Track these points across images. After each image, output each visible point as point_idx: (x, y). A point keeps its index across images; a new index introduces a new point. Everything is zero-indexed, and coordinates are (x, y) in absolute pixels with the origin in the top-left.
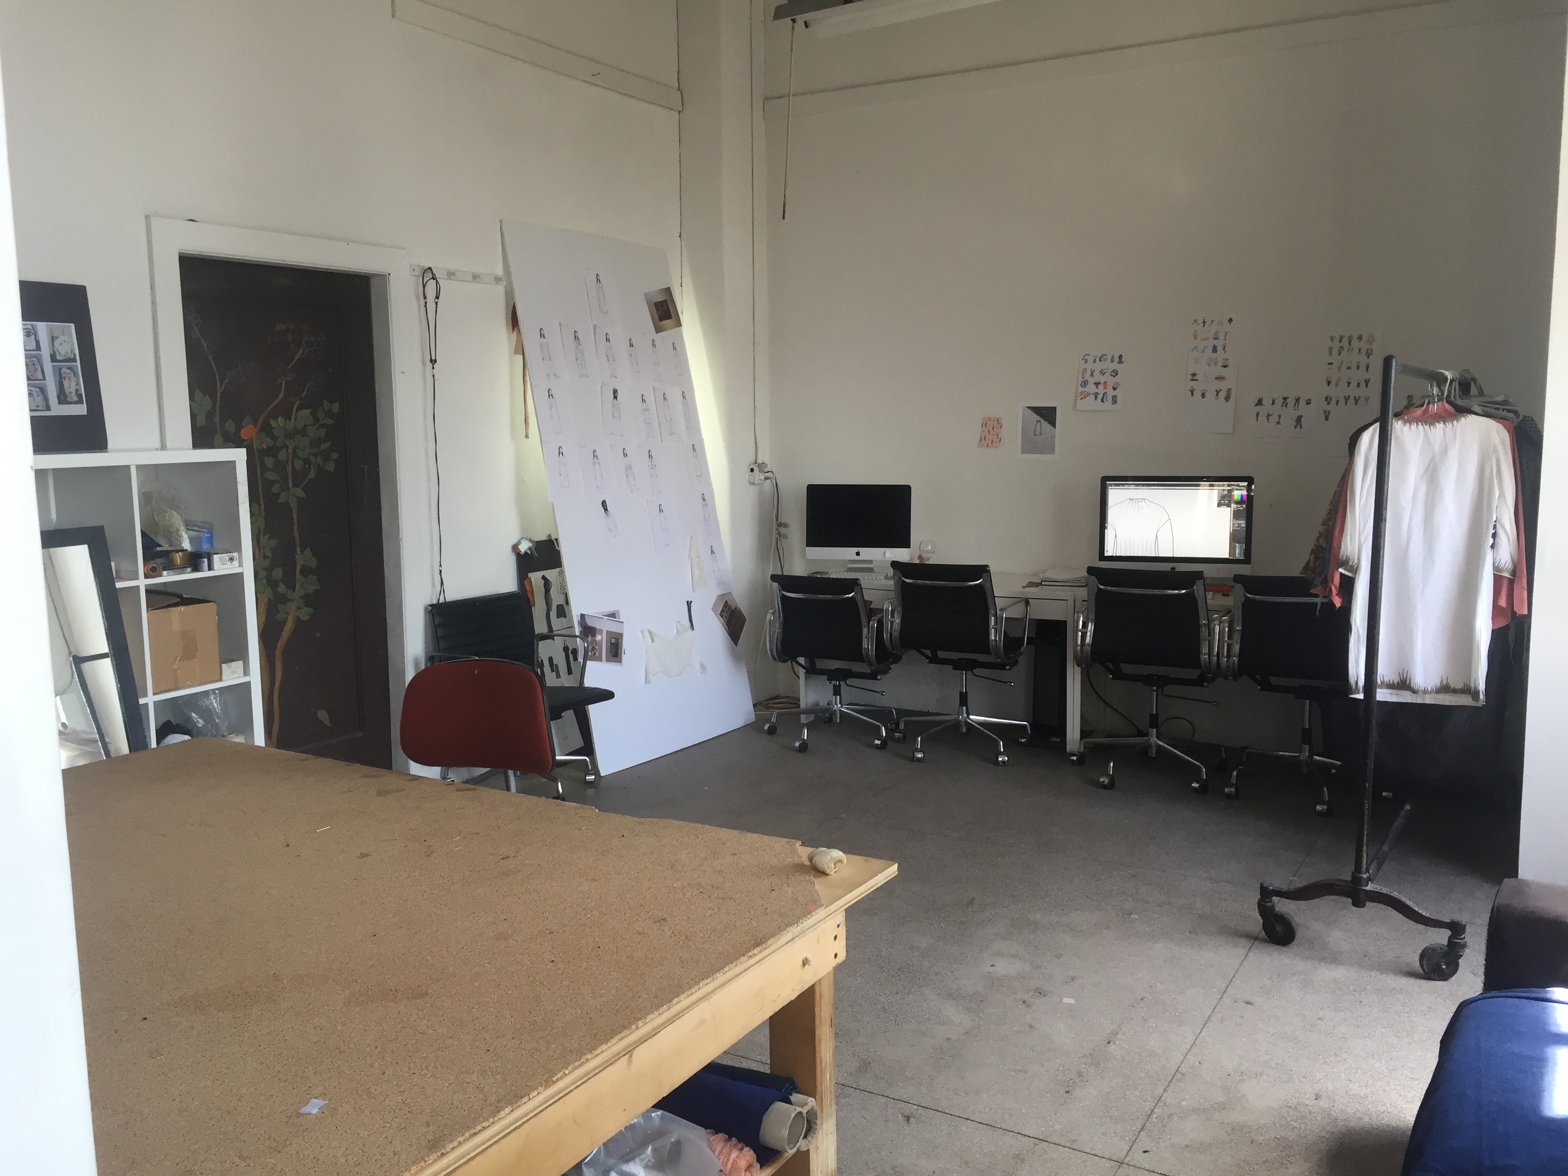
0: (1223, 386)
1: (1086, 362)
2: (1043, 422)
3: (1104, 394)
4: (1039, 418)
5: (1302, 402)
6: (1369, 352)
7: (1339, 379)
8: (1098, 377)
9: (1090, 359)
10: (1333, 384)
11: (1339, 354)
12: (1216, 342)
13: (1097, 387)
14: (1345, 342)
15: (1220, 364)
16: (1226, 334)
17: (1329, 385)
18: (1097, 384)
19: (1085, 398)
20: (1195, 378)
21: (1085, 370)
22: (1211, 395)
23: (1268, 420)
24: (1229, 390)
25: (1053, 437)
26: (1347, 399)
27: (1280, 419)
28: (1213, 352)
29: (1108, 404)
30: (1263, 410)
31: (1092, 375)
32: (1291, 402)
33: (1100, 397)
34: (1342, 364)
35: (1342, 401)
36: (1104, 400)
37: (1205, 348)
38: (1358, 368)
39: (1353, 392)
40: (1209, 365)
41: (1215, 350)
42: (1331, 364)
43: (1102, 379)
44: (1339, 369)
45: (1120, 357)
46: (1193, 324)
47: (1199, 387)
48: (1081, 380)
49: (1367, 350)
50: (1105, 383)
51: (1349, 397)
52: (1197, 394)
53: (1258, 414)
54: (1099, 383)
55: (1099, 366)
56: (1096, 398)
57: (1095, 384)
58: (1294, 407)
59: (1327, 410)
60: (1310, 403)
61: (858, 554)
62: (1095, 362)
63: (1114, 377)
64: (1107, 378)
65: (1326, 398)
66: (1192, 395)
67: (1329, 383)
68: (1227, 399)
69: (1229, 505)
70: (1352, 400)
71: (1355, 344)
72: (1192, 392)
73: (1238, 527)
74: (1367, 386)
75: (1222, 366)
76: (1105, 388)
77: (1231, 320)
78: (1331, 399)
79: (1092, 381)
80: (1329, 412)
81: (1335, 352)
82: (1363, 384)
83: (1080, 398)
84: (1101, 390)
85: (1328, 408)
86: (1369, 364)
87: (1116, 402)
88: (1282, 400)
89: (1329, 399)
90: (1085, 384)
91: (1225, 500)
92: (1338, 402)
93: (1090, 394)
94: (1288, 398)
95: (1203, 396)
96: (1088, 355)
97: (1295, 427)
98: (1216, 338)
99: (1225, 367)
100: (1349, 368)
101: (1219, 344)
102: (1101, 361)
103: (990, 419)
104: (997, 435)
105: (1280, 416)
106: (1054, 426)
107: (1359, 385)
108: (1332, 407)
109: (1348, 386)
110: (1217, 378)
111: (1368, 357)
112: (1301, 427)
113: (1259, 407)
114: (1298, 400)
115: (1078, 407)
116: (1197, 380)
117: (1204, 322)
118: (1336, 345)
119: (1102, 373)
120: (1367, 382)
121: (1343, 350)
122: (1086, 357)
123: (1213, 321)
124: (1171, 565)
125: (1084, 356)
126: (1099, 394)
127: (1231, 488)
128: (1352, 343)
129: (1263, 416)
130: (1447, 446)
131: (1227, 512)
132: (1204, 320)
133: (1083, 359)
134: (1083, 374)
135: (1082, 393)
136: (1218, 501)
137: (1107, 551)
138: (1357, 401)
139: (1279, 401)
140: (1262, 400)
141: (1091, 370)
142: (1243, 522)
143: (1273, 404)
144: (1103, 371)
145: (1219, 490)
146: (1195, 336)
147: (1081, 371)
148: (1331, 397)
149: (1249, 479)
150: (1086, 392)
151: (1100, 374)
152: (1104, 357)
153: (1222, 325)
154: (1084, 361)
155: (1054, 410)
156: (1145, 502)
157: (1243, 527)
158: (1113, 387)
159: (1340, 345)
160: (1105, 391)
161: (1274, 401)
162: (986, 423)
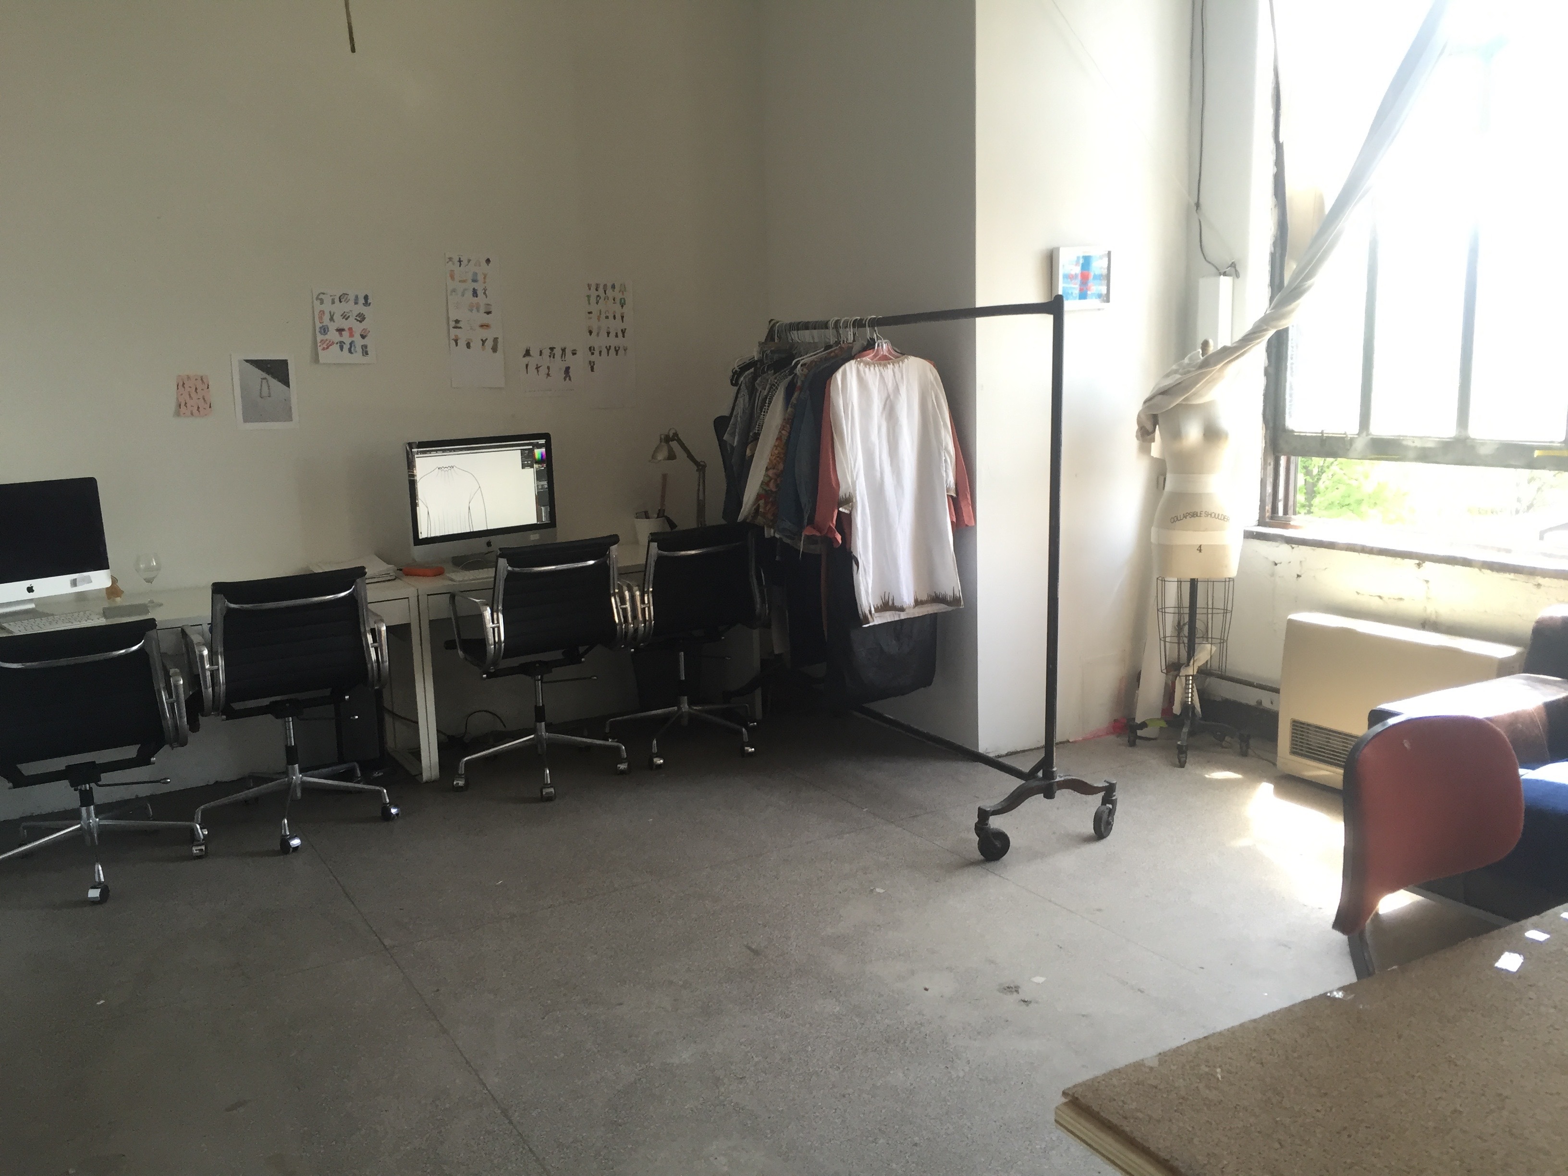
0: (489, 334)
1: (322, 302)
2: (269, 377)
3: (351, 344)
4: (264, 375)
5: (568, 352)
6: (623, 302)
7: (599, 328)
8: (340, 322)
9: (327, 300)
10: (594, 334)
11: (597, 303)
12: (475, 285)
13: (341, 335)
14: (601, 292)
15: (482, 310)
16: (485, 276)
17: (591, 335)
18: (340, 331)
19: (328, 348)
20: (459, 325)
21: (322, 313)
22: (476, 344)
23: (538, 371)
24: (496, 340)
25: (287, 400)
26: (608, 349)
27: (549, 371)
28: (474, 296)
29: (357, 357)
30: (533, 361)
31: (332, 319)
32: (558, 352)
33: (346, 347)
34: (600, 313)
35: (604, 351)
36: (352, 349)
37: (465, 290)
38: (615, 317)
39: (613, 342)
40: (471, 311)
41: (475, 293)
42: (590, 313)
43: (345, 324)
45: (366, 298)
46: (448, 263)
47: (463, 335)
48: (318, 325)
49: (621, 299)
50: (350, 329)
51: (610, 347)
52: (462, 343)
53: (527, 366)
54: (343, 330)
55: (339, 309)
56: (342, 348)
57: (337, 330)
58: (562, 357)
59: (592, 360)
60: (575, 354)
61: (30, 590)
62: (333, 302)
63: (361, 322)
64: (352, 322)
65: (590, 348)
66: (457, 345)
67: (591, 332)
68: (495, 349)
69: (532, 467)
70: (612, 351)
71: (609, 292)
72: (456, 341)
73: (542, 489)
74: (624, 337)
75: (485, 313)
76: (351, 335)
77: (488, 260)
78: (594, 350)
79: (333, 327)
80: (594, 362)
81: (593, 300)
82: (620, 334)
83: (321, 347)
84: (346, 338)
85: (592, 358)
86: (623, 313)
87: (367, 353)
88: (549, 351)
89: (592, 349)
90: (324, 330)
91: (528, 460)
92: (600, 352)
93: (333, 343)
94: (554, 348)
95: (468, 346)
96: (324, 294)
97: (565, 379)
98: (475, 281)
99: (488, 313)
100: (607, 317)
101: (479, 287)
102: (340, 301)
103: (189, 378)
104: (204, 399)
105: (548, 368)
106: (287, 384)
107: (617, 336)
108: (595, 358)
109: (608, 336)
110: (482, 326)
111: (622, 306)
112: (570, 379)
113: (527, 359)
114: (564, 350)
115: (322, 360)
116: (460, 328)
117: (460, 261)
118: (593, 293)
119: (345, 317)
120: (623, 332)
121: (600, 298)
122: (322, 296)
123: (469, 261)
124: (485, 540)
125: (319, 295)
126: (345, 343)
127: (531, 447)
128: (607, 292)
129: (532, 368)
130: (897, 384)
131: (530, 473)
132: (460, 259)
133: (317, 299)
134: (321, 318)
135: (323, 342)
136: (522, 462)
137: (421, 533)
138: (617, 351)
139: (547, 352)
140: (529, 350)
141: (330, 312)
142: (545, 483)
143: (541, 355)
144: (346, 315)
145: (521, 449)
146: (452, 277)
147: (316, 313)
148: (594, 348)
149: (546, 436)
150: (328, 342)
151: (343, 318)
152: (345, 298)
153: (480, 266)
154: (319, 301)
155: (284, 363)
156: (454, 470)
157: (547, 488)
158: (361, 335)
159: (597, 293)
160: (353, 339)
161: (541, 352)
162: (184, 384)
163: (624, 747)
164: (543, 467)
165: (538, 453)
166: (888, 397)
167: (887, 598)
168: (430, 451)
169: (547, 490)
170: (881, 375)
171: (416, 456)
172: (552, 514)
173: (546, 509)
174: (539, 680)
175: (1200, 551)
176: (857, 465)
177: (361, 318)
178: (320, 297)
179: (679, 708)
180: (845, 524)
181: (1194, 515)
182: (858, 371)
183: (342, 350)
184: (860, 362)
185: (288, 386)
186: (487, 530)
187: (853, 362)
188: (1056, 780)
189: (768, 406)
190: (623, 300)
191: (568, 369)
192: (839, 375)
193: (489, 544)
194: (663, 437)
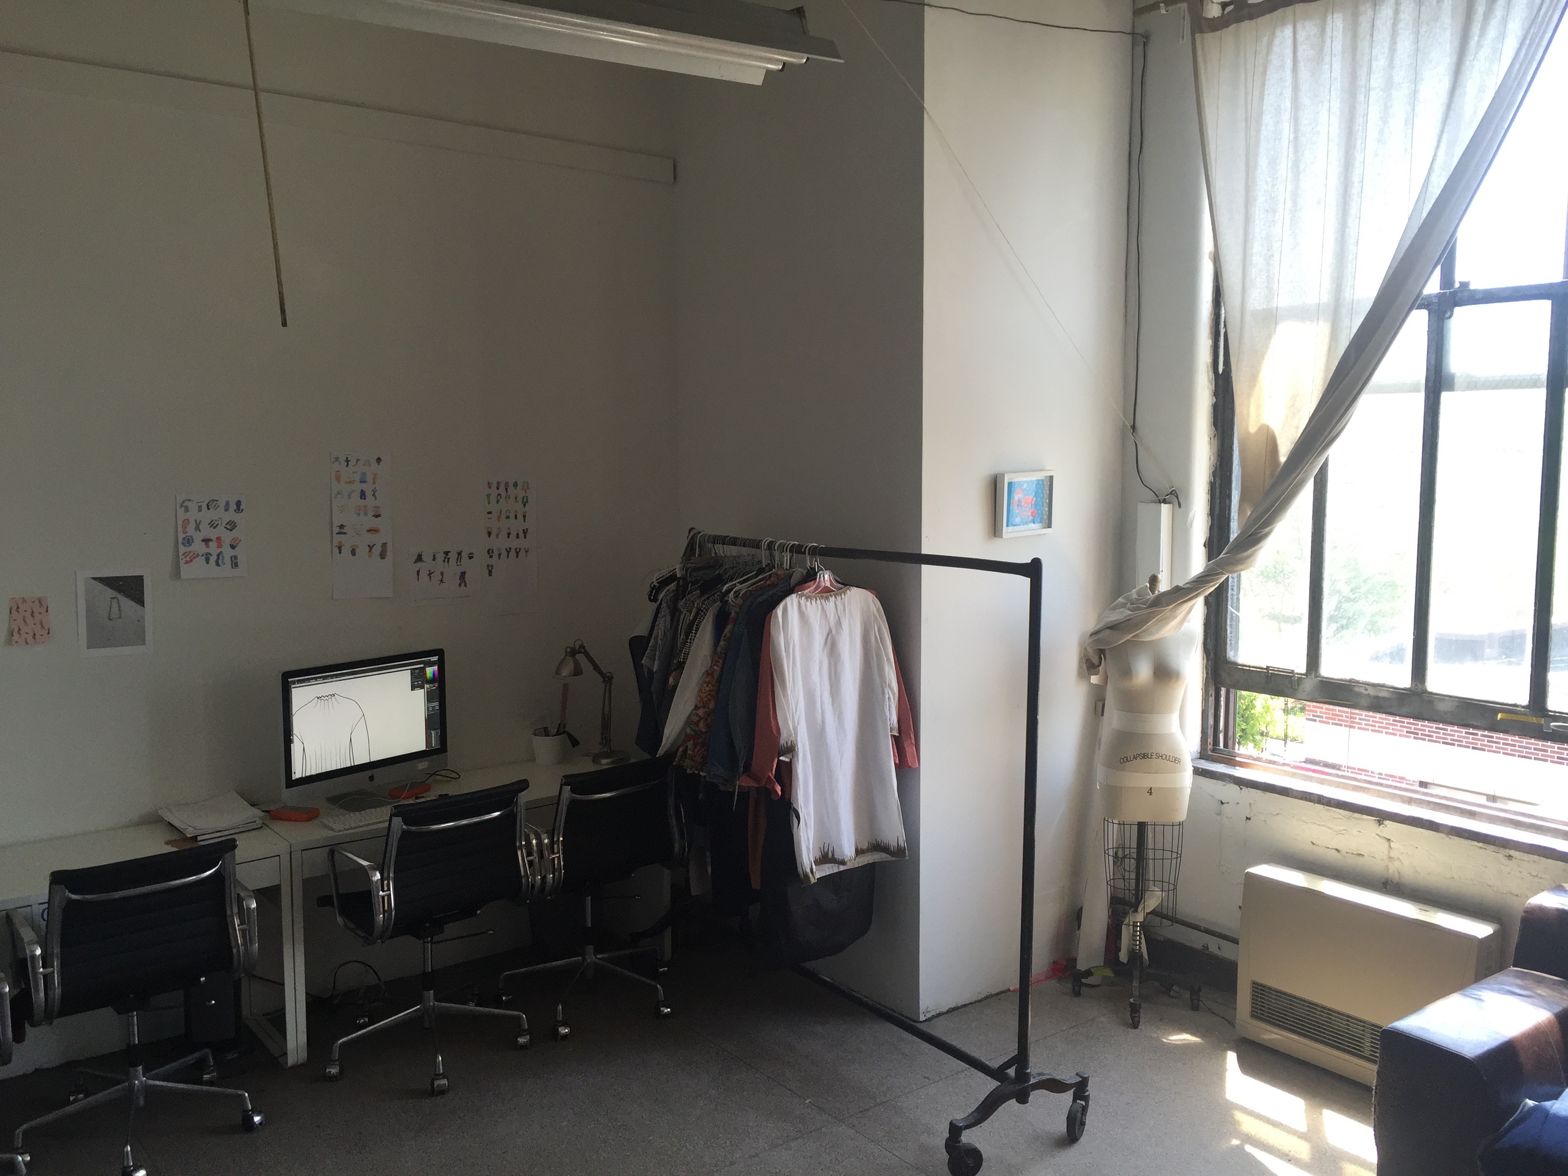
0: (377, 540)
1: (187, 510)
2: (121, 597)
3: (218, 556)
4: (115, 594)
5: (465, 555)
6: (525, 500)
7: (499, 529)
8: (206, 531)
9: (193, 507)
10: (493, 536)
11: (498, 502)
12: (363, 486)
13: (207, 546)
14: (502, 491)
15: (371, 514)
16: (375, 476)
17: (489, 536)
18: (207, 541)
19: (191, 561)
20: (344, 531)
21: (186, 522)
22: (362, 550)
23: (430, 578)
24: (384, 545)
25: (141, 620)
26: (508, 551)
27: (442, 577)
28: (361, 498)
29: (226, 570)
30: (424, 567)
31: (197, 528)
32: (453, 556)
33: (213, 559)
34: (501, 513)
35: (504, 553)
36: (220, 561)
37: (352, 492)
38: (516, 517)
39: (514, 543)
40: (359, 515)
41: (363, 495)
42: (490, 513)
43: (213, 534)
44: (499, 518)
45: (238, 503)
46: (333, 463)
47: (347, 542)
48: (181, 536)
49: (523, 497)
50: (218, 539)
51: (510, 548)
52: (346, 550)
53: (418, 572)
54: (210, 540)
55: (206, 516)
56: (207, 561)
57: (203, 541)
58: (457, 563)
59: (490, 564)
60: (472, 557)
62: (200, 510)
63: (231, 530)
64: (221, 531)
65: (489, 551)
66: (340, 552)
67: (489, 534)
68: (383, 556)
69: (422, 688)
70: (512, 554)
71: (511, 488)
72: (340, 548)
73: (432, 711)
74: (525, 537)
75: (373, 516)
76: (220, 546)
77: (379, 460)
78: (492, 552)
79: (198, 537)
80: (492, 566)
81: (493, 499)
82: (521, 535)
83: (184, 561)
84: (213, 549)
85: (491, 562)
86: (525, 512)
87: (236, 565)
88: (444, 555)
89: (491, 551)
90: (188, 541)
91: (418, 680)
92: (500, 555)
93: (198, 555)
94: (449, 552)
95: (353, 553)
96: (189, 500)
97: (460, 585)
98: (363, 481)
99: (377, 516)
100: (508, 517)
101: (368, 488)
102: (209, 509)
103: (24, 600)
104: (41, 624)
105: (442, 574)
106: (141, 603)
107: (518, 537)
108: (494, 561)
109: (509, 537)
110: (369, 531)
111: (525, 505)
112: (465, 585)
113: (419, 564)
114: (460, 554)
115: (184, 576)
116: (345, 533)
117: (347, 461)
118: (494, 492)
119: (213, 525)
120: (525, 532)
121: (501, 497)
122: (187, 504)
123: (358, 460)
124: (368, 773)
125: (183, 502)
126: (211, 555)
127: (422, 666)
128: (508, 490)
129: (424, 574)
130: (839, 618)
131: (420, 694)
132: (347, 458)
133: (181, 506)
134: (184, 527)
135: (186, 554)
136: (412, 683)
137: (295, 773)
138: (517, 553)
139: (440, 556)
140: (421, 555)
141: (196, 521)
142: (437, 704)
143: (434, 560)
144: (214, 523)
145: (411, 669)
146: (338, 479)
147: (180, 523)
148: (493, 550)
149: (440, 652)
150: (192, 553)
151: (210, 527)
152: (214, 504)
153: (370, 465)
154: (183, 508)
155: (139, 580)
156: (335, 699)
157: (437, 710)
158: (230, 545)
159: (498, 492)
160: (220, 550)
161: (434, 556)
162: (18, 608)
163: (524, 1016)
164: (434, 686)
165: (430, 671)
166: (830, 631)
167: (826, 850)
168: (309, 680)
169: (438, 711)
170: (823, 608)
171: (292, 686)
172: (443, 738)
173: (436, 734)
174: (428, 942)
175: (1151, 793)
176: (798, 710)
177: (232, 526)
178: (185, 504)
179: (584, 959)
180: (786, 773)
181: (1144, 756)
182: (799, 604)
183: (208, 563)
184: (801, 596)
185: (143, 606)
186: (370, 763)
187: (794, 596)
188: (1030, 1083)
189: (696, 634)
190: (525, 498)
191: (463, 574)
192: (779, 610)
193: (371, 778)
194: (568, 650)
